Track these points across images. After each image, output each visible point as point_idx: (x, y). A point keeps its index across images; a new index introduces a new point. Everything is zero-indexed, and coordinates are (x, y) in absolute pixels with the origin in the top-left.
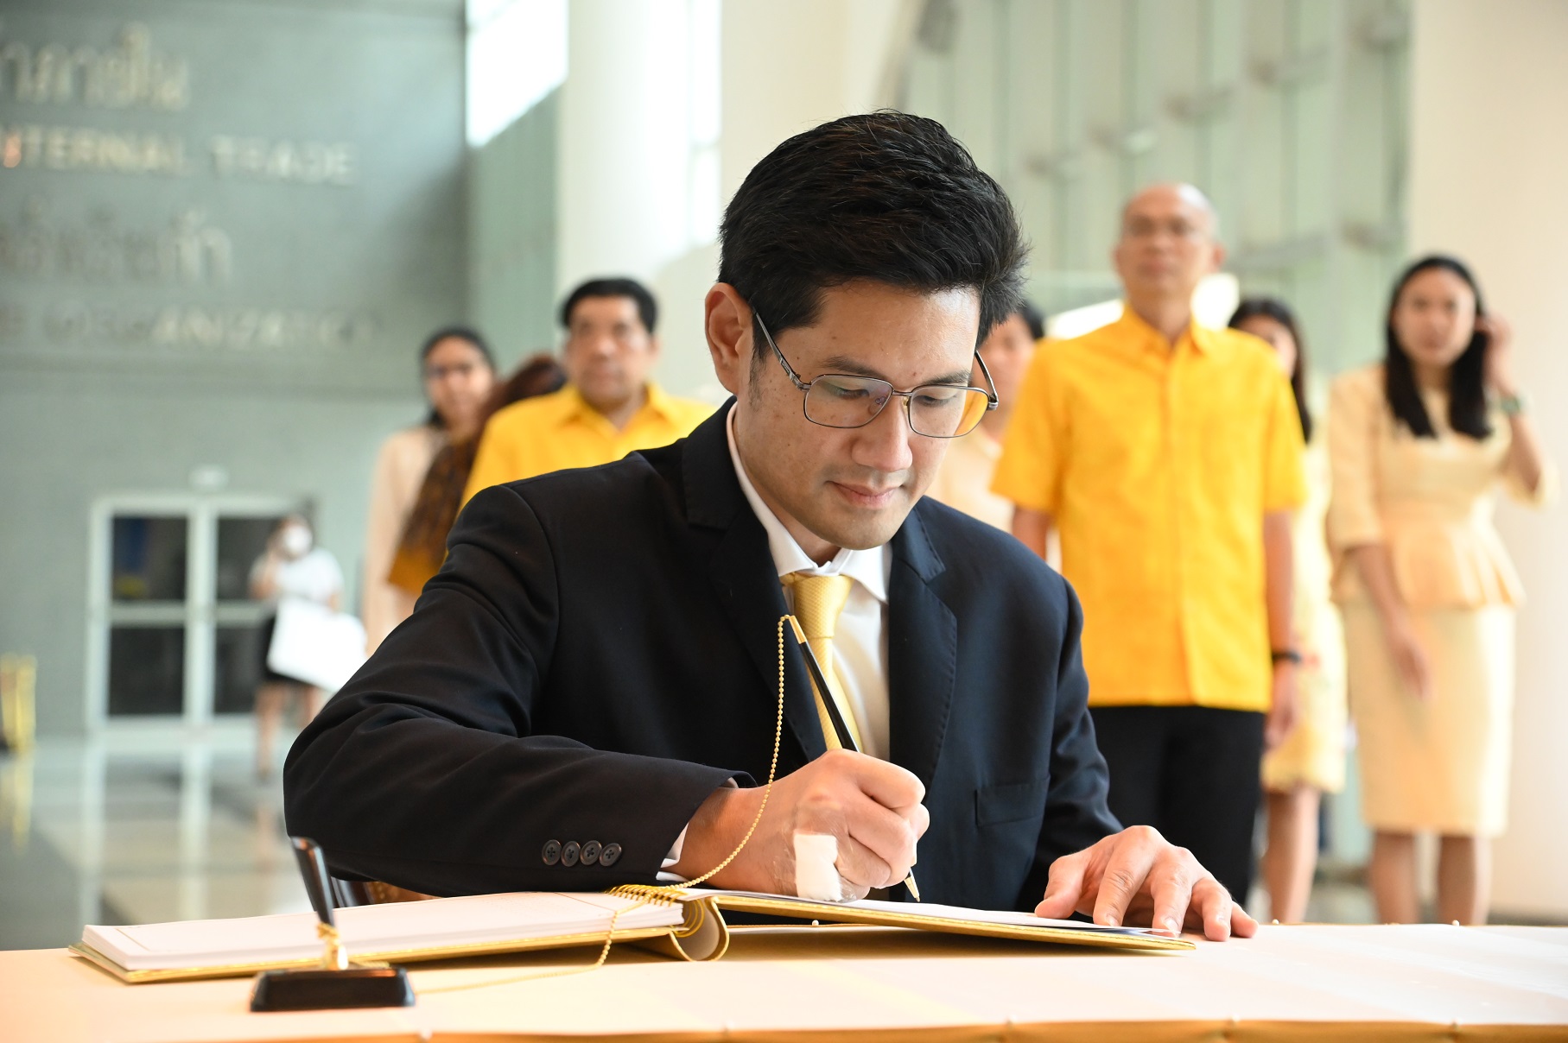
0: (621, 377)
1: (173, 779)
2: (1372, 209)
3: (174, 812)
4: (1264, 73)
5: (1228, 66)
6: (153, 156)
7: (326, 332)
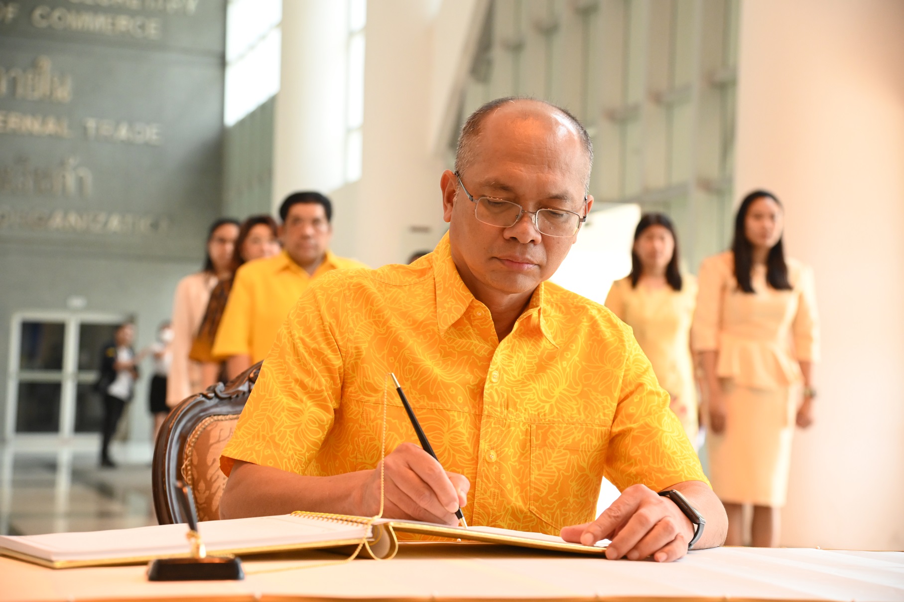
0: (316, 247)
1: (51, 466)
2: (713, 171)
3: (52, 484)
4: (657, 98)
5: (637, 93)
6: (51, 127)
7: (144, 224)
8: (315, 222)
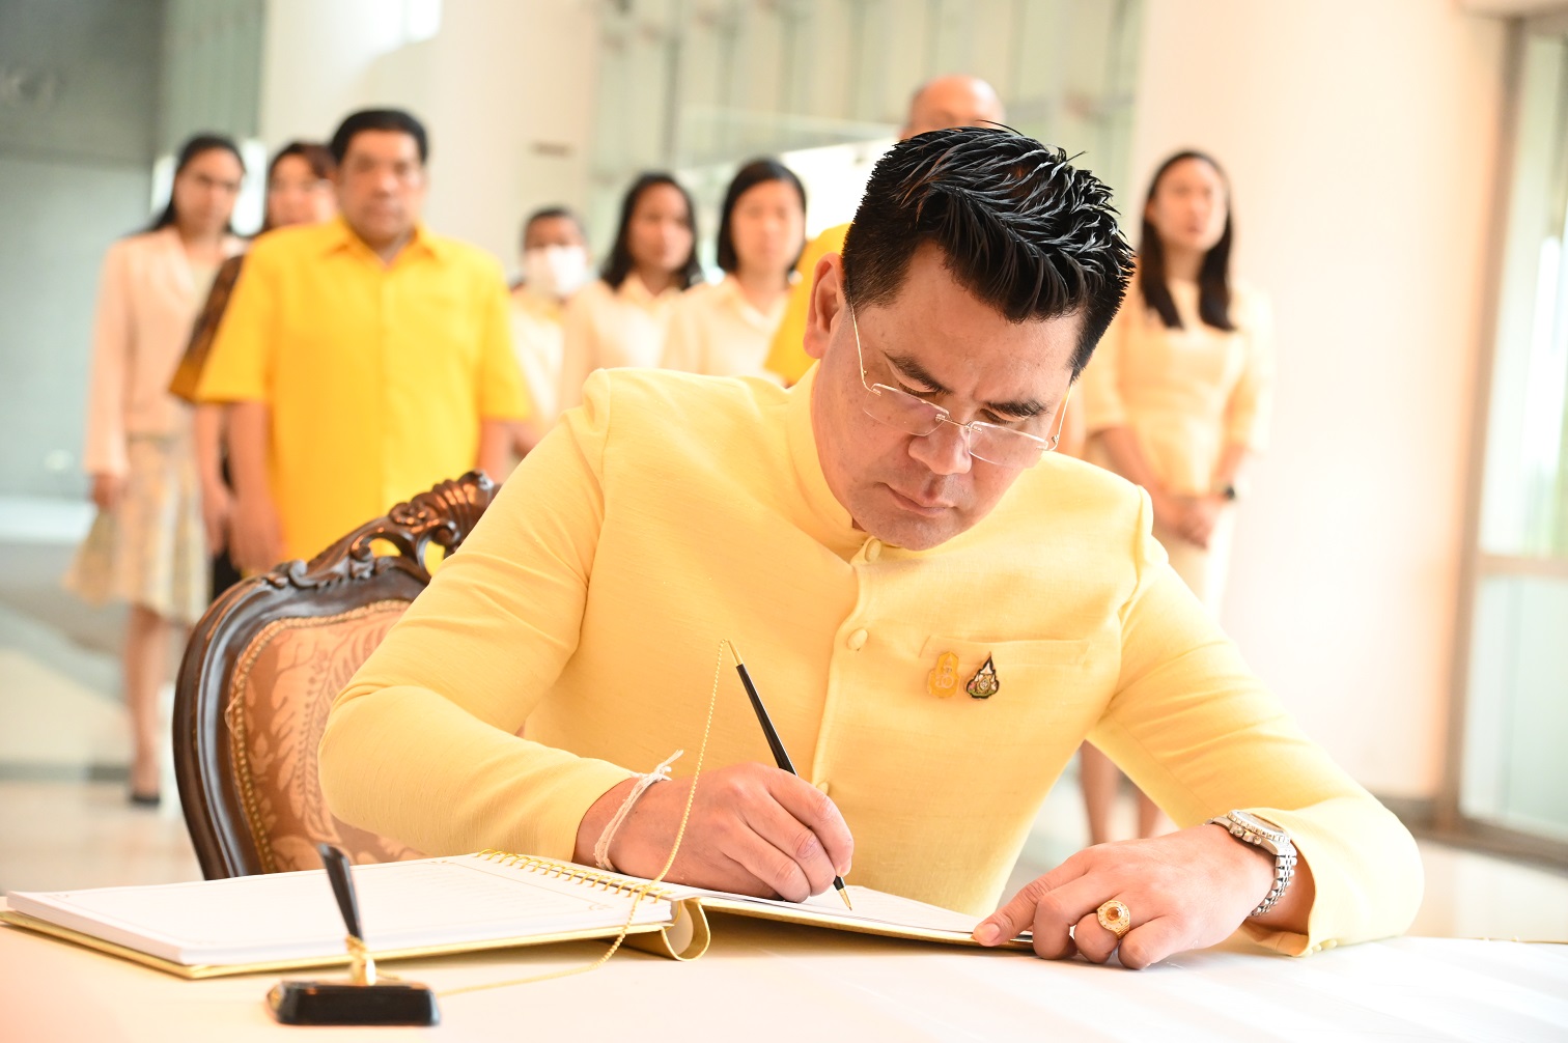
0: (399, 214)
8: (400, 168)
